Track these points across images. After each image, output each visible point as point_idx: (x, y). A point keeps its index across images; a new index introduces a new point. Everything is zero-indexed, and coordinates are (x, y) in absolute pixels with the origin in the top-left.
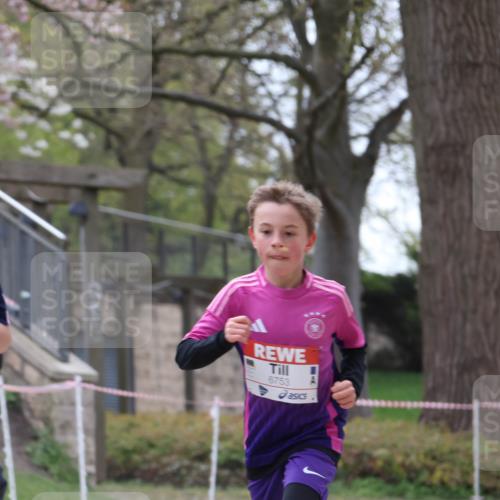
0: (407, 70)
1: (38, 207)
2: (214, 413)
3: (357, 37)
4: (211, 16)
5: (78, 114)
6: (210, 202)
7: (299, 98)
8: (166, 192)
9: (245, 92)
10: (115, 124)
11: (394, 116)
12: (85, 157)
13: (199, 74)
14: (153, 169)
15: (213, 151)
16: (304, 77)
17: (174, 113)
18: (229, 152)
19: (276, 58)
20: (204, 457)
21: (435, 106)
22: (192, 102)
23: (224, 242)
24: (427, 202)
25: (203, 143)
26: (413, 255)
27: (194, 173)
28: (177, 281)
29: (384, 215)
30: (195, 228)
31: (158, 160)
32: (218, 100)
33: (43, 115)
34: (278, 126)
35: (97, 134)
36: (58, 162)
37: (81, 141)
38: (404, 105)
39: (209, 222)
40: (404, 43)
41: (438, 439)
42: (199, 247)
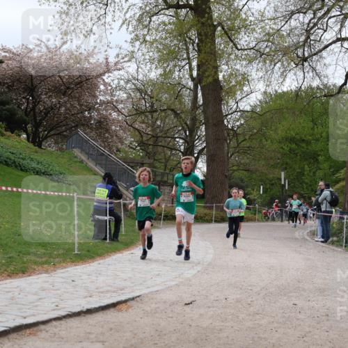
0: (206, 140)
1: (132, 167)
2: (163, 206)
3: (196, 134)
4: (168, 130)
5: (141, 149)
6: (166, 166)
7: (185, 146)
8: (157, 164)
9: (174, 145)
10: (148, 151)
11: (203, 149)
12: (142, 157)
13: (165, 141)
14: (155, 160)
15: (167, 156)
16: (186, 141)
17: (160, 149)
18: (170, 156)
19: (180, 138)
20: (161, 215)
21: (211, 148)
22: (163, 146)
23: (168, 174)
24: (208, 166)
25: (165, 155)
26: (204, 176)
27: (163, 161)
28: (158, 181)
29: (200, 169)
30: (162, 171)
31: (156, 158)
32: (169, 146)
33: (134, 149)
34: (180, 151)
35: (144, 153)
36: (137, 158)
37: (141, 154)
38: (205, 147)
39: (165, 170)
40: (205, 135)
41: (207, 211)
42: (163, 175)
